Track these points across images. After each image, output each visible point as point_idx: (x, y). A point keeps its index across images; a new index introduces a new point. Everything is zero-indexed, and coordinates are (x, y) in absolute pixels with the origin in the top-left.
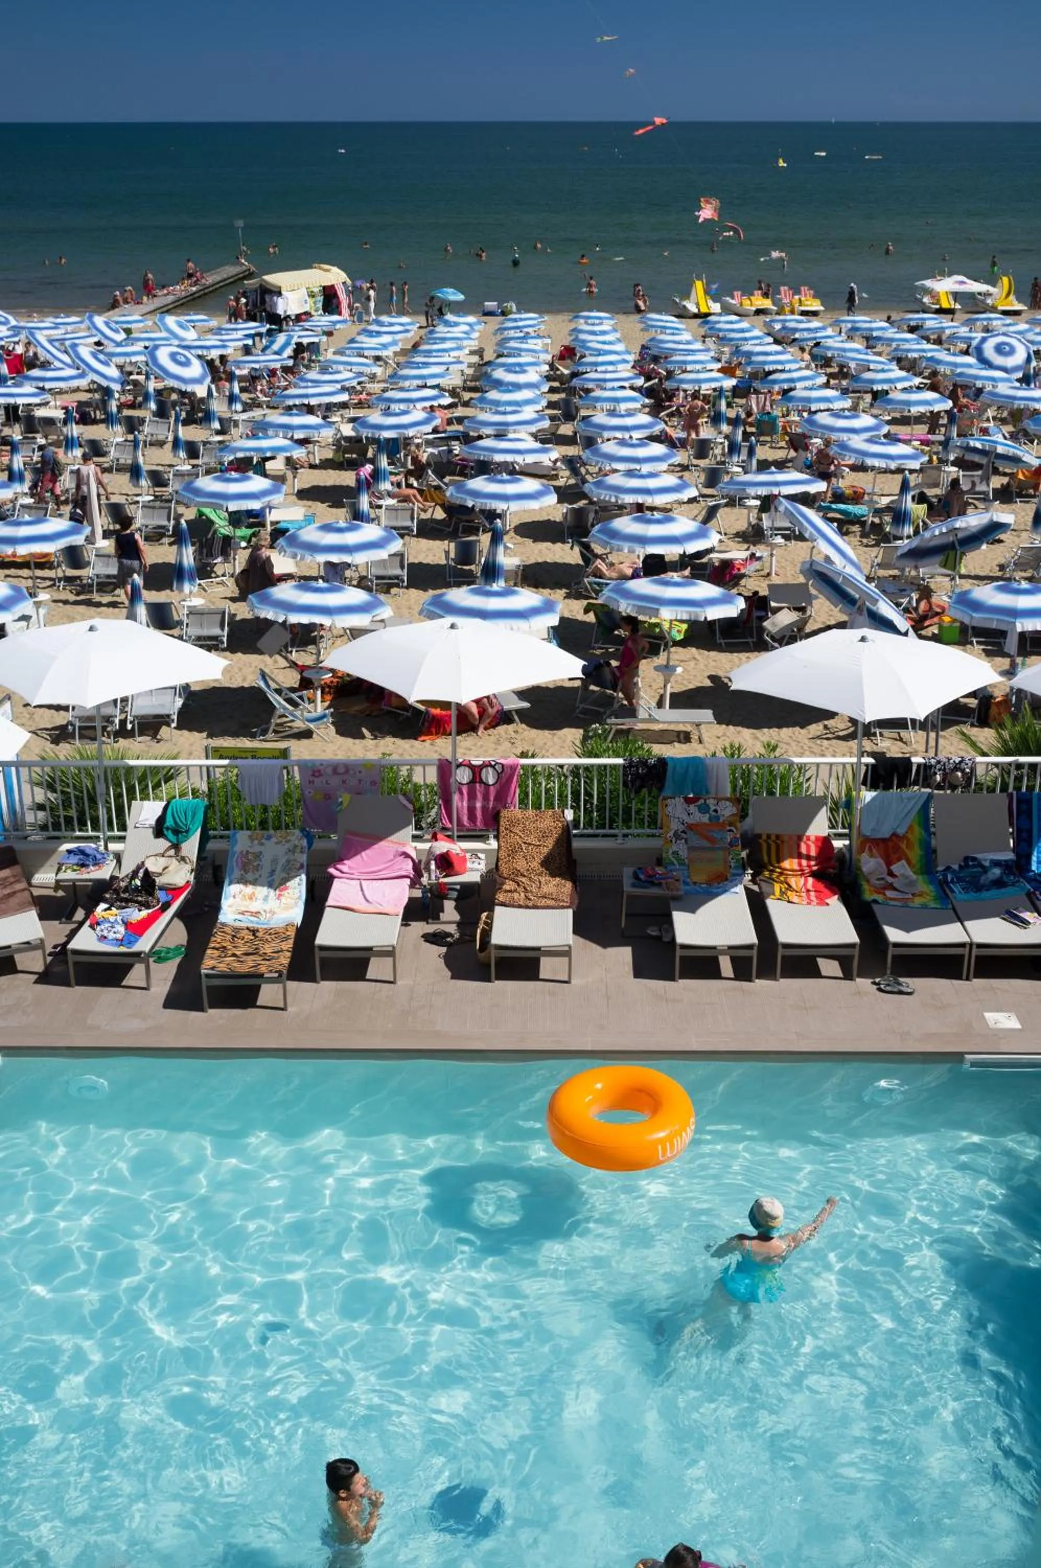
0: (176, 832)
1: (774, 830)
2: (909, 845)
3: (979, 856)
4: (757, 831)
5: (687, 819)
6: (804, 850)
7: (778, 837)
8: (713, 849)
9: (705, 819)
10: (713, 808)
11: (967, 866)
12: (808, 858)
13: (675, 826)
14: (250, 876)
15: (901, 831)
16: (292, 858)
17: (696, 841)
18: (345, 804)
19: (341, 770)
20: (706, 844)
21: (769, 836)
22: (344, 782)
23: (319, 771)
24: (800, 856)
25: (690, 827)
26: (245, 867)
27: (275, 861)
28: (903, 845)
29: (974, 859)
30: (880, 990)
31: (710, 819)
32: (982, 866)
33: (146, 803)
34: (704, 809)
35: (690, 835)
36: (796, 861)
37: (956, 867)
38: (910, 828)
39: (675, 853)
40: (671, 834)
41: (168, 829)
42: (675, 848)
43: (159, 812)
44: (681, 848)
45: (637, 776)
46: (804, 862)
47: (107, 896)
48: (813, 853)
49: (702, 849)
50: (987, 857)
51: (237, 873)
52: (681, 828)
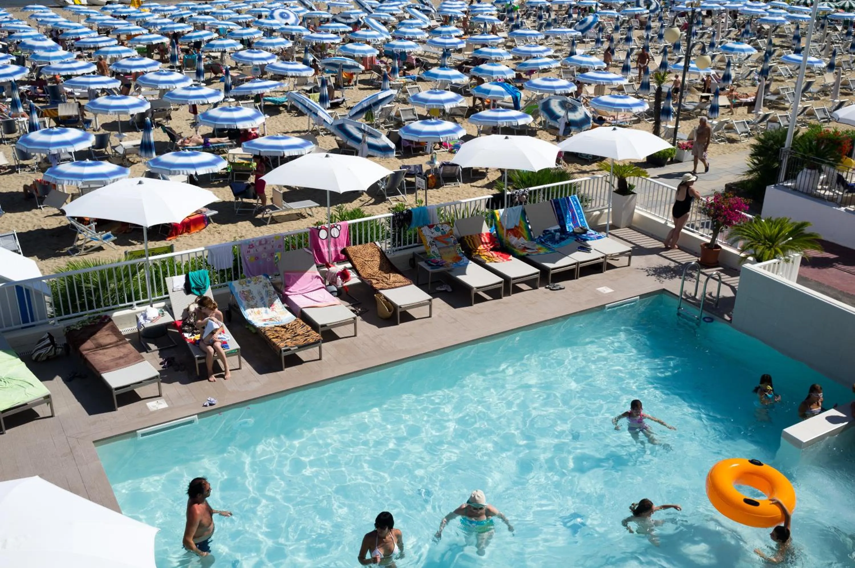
0: (198, 289)
1: (469, 234)
2: (522, 229)
3: (549, 229)
4: (462, 235)
5: (433, 236)
6: (483, 240)
7: (471, 236)
8: (448, 247)
9: (440, 234)
10: (441, 228)
11: (546, 234)
12: (486, 243)
13: (429, 240)
14: (252, 303)
15: (517, 224)
16: (267, 289)
17: (440, 245)
18: (279, 258)
19: (263, 242)
20: (444, 245)
21: (467, 237)
22: (265, 248)
23: (252, 245)
24: (483, 243)
25: (436, 239)
26: (246, 298)
27: (260, 293)
28: (520, 230)
29: (548, 231)
30: (551, 290)
31: (442, 233)
32: (551, 233)
33: (174, 277)
34: (437, 229)
35: (437, 242)
36: (482, 246)
37: (542, 236)
38: (520, 222)
39: (433, 252)
40: (428, 244)
41: (193, 288)
42: (432, 250)
43: (184, 281)
44: (434, 249)
45: (399, 220)
46: (485, 245)
47: (186, 328)
48: (487, 241)
49: (444, 247)
50: (552, 229)
51: (244, 303)
52: (432, 240)
